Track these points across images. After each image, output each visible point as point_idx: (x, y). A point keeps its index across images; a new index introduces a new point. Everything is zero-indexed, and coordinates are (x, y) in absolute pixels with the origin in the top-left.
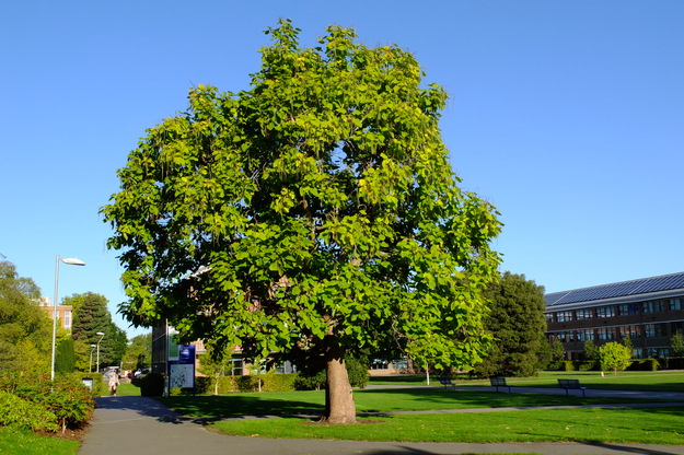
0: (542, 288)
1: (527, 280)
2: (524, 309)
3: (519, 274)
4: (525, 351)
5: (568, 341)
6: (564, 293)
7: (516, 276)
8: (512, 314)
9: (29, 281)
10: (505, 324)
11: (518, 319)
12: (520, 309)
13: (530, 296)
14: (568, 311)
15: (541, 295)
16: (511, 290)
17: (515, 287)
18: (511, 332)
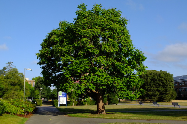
0: (172, 75)
1: (168, 73)
2: (167, 81)
3: (165, 71)
4: (167, 94)
5: (183, 91)
6: (182, 76)
7: (164, 72)
8: (163, 83)
9: (22, 74)
10: (161, 86)
11: (165, 85)
12: (165, 82)
13: (168, 77)
14: (183, 82)
15: (172, 77)
16: (162, 75)
17: (164, 75)
18: (163, 89)
